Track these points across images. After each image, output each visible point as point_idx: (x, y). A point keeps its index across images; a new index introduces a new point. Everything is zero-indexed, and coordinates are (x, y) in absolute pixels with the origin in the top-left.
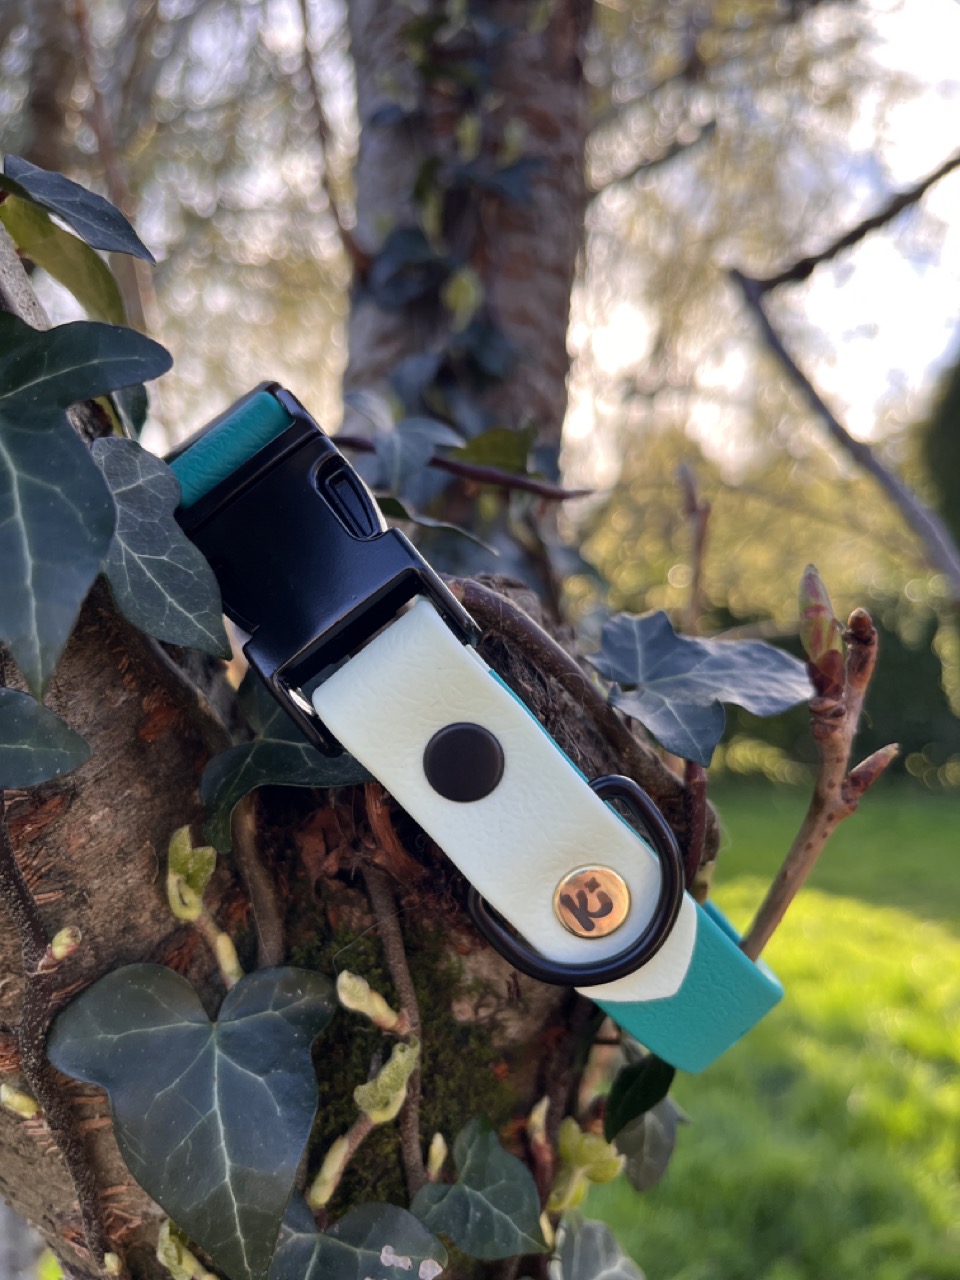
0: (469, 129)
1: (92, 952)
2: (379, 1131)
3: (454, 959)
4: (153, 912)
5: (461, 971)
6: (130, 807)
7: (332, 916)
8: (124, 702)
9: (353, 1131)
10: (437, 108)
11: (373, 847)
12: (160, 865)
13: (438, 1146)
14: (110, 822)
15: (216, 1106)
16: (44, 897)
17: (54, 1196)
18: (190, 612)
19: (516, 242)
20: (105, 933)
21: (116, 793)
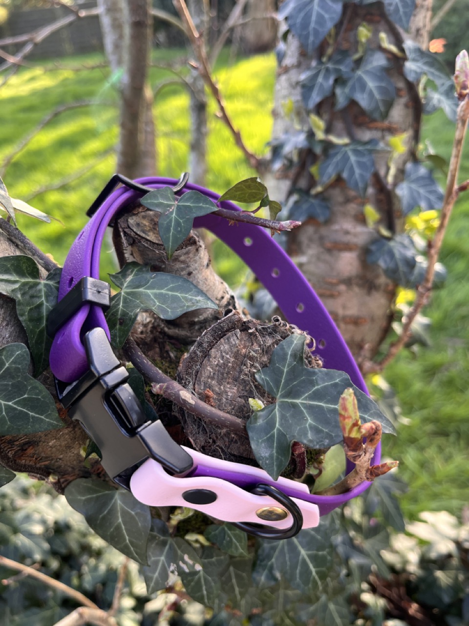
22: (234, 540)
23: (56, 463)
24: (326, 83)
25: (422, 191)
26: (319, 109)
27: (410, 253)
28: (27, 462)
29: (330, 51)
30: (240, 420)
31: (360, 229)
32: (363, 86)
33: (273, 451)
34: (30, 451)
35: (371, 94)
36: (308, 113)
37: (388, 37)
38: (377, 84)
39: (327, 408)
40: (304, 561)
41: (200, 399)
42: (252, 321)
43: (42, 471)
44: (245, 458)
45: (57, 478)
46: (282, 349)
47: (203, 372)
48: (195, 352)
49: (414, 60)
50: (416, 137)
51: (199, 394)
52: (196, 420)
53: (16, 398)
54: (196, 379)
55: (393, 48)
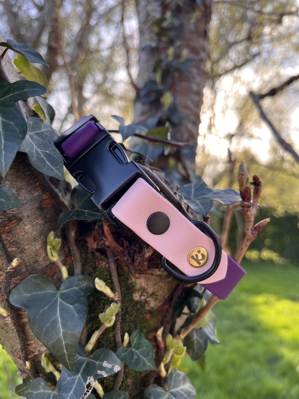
0: (171, 51)
1: (25, 268)
2: (107, 329)
3: (133, 279)
4: (43, 258)
5: (136, 284)
6: (37, 226)
7: (97, 263)
8: (37, 195)
9: (100, 329)
10: (162, 45)
11: (105, 239)
12: (45, 243)
13: (126, 336)
14: (31, 229)
15: (58, 314)
16: (11, 249)
17: (14, 344)
18: (54, 167)
19: (184, 84)
20: (29, 262)
21: (34, 221)
22: (141, 357)
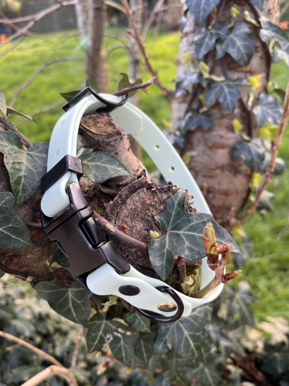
18: (20, 238)
22: (142, 322)
23: (32, 270)
24: (210, 42)
25: (270, 111)
26: (206, 59)
27: (261, 151)
28: (14, 268)
29: (213, 22)
30: (144, 243)
31: (230, 135)
32: (234, 44)
33: (163, 262)
34: (16, 261)
35: (239, 49)
36: (199, 61)
37: (250, 13)
38: (243, 43)
39: (198, 237)
40: (186, 338)
41: (119, 229)
42: (155, 184)
43: (23, 273)
44: (146, 268)
45: (32, 278)
46: (172, 200)
47: (121, 213)
48: (117, 201)
49: (266, 29)
50: (267, 78)
51: (119, 226)
52: (116, 242)
53: (4, 226)
54: (117, 217)
55: (253, 21)
